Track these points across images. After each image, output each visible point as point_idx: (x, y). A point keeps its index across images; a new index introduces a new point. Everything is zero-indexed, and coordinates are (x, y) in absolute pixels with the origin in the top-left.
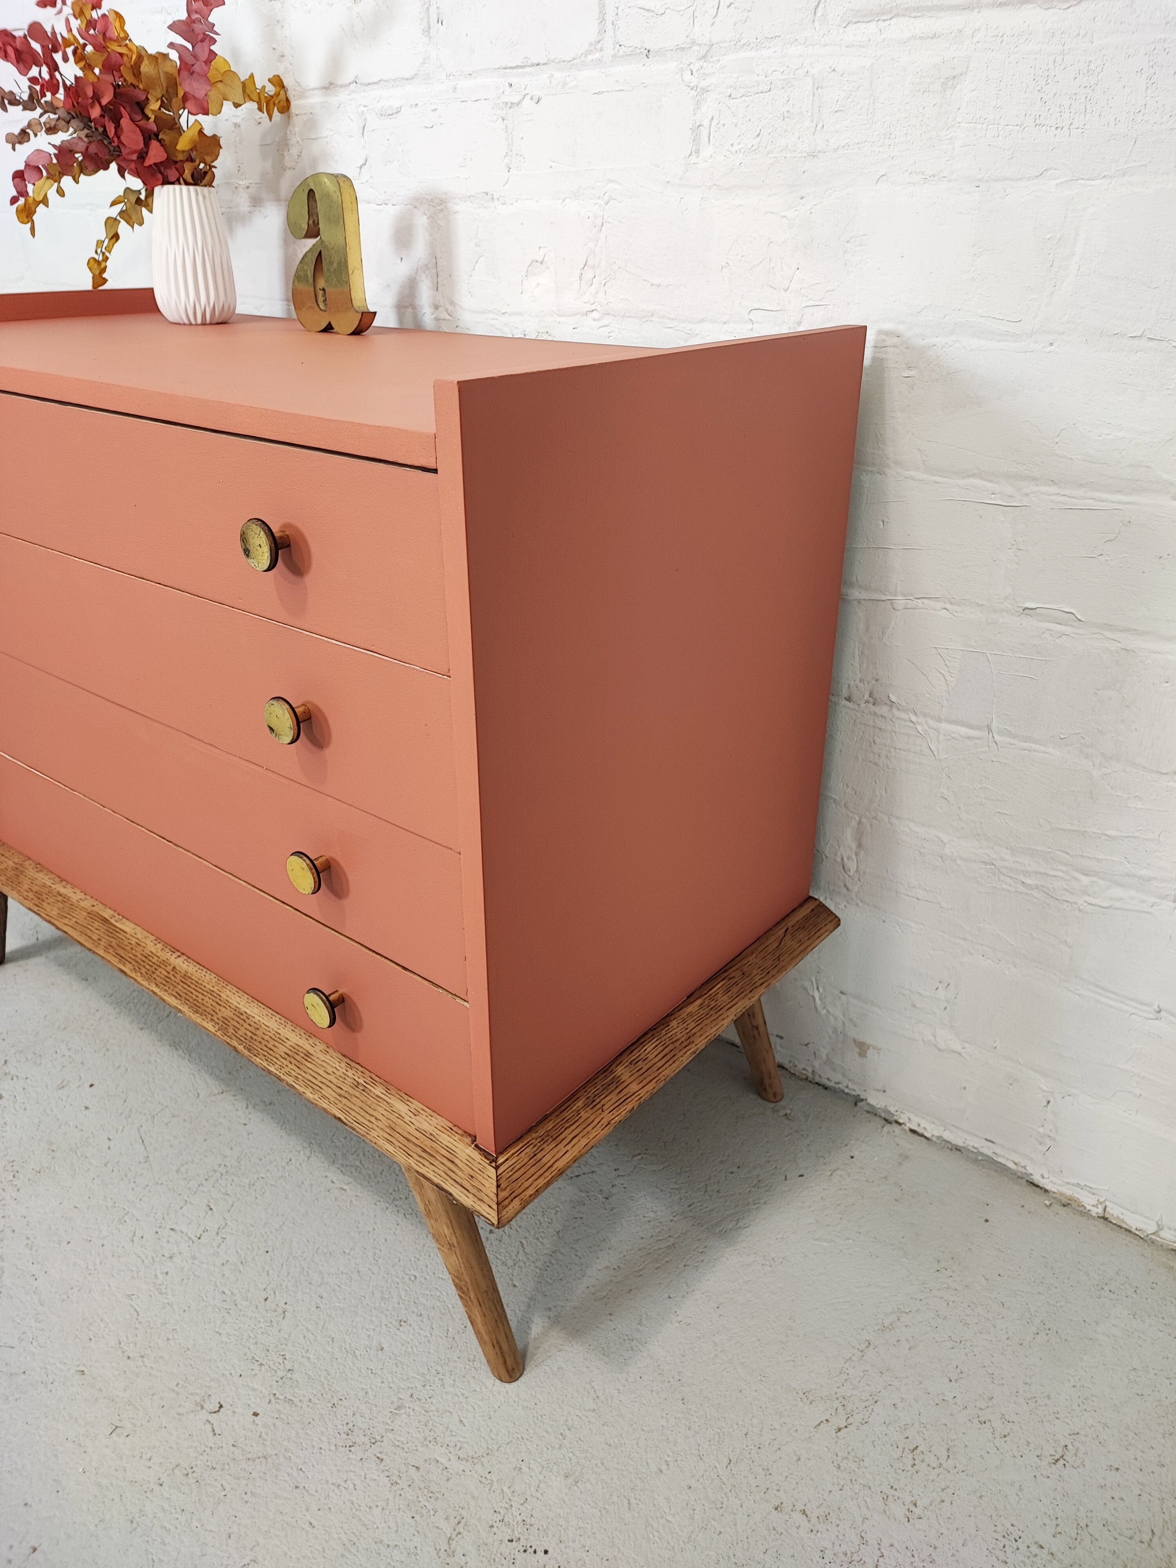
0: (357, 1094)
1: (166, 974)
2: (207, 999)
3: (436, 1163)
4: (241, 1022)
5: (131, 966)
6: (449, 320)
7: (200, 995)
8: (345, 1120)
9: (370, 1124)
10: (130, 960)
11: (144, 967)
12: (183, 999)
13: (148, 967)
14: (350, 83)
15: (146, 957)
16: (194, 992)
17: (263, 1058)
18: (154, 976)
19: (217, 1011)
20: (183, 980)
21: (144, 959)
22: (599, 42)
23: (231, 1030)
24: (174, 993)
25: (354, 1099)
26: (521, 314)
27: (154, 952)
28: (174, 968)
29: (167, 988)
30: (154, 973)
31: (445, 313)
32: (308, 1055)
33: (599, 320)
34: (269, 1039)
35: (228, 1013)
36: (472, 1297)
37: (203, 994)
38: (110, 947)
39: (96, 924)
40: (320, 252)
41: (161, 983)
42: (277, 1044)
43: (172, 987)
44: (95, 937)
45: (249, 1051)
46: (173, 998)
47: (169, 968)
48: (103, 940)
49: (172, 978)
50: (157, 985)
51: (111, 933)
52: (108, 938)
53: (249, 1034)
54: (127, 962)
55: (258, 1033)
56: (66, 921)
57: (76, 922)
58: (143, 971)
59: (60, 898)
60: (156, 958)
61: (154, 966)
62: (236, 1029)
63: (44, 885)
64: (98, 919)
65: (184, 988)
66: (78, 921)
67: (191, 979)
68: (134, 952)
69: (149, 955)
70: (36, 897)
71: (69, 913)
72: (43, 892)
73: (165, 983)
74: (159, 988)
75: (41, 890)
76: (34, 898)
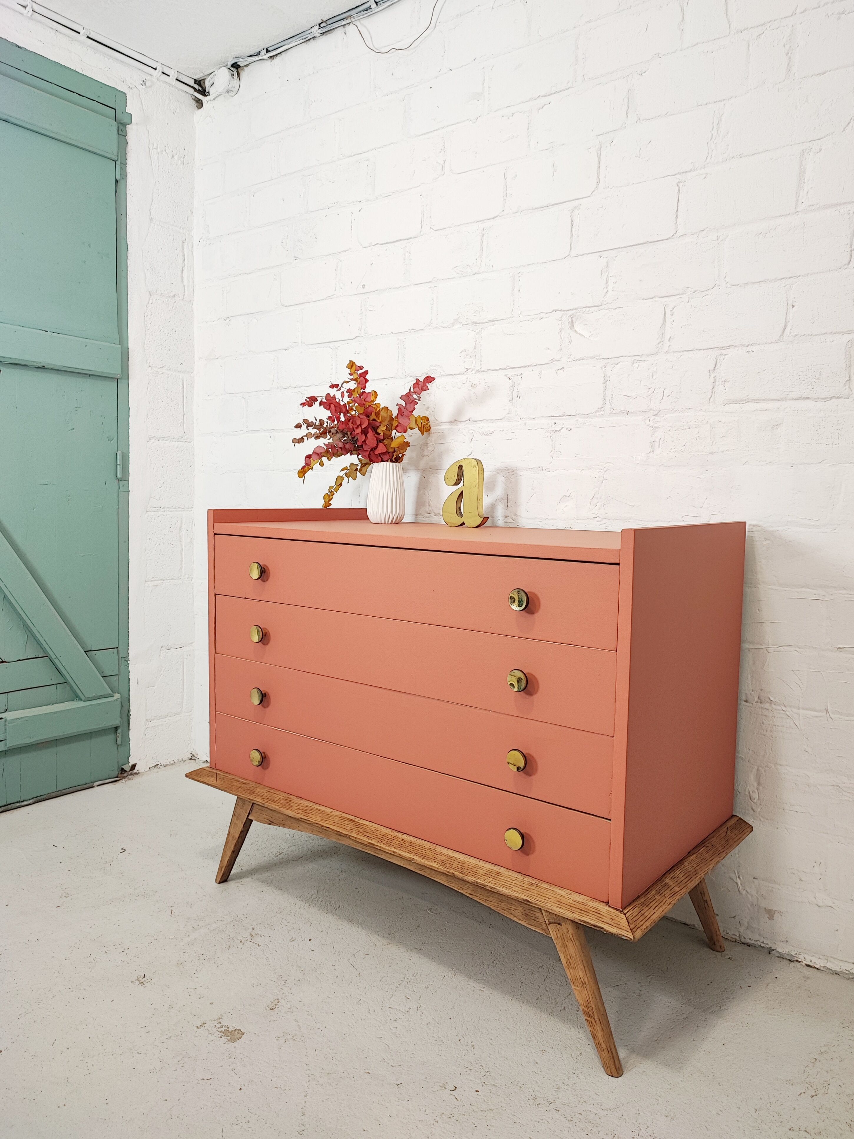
0: (533, 888)
1: (399, 843)
3: (590, 915)
5: (375, 840)
6: (513, 523)
7: (423, 851)
8: (530, 901)
9: (545, 901)
10: (374, 838)
12: (413, 853)
13: (387, 840)
14: (466, 420)
15: (383, 836)
16: (419, 850)
17: (473, 877)
18: (392, 844)
19: (437, 857)
20: (410, 845)
22: (603, 408)
23: (448, 865)
24: (407, 851)
25: (532, 891)
26: (555, 519)
27: (388, 833)
28: (403, 839)
29: (402, 849)
31: (511, 519)
32: (498, 873)
33: (600, 521)
34: (473, 868)
35: (443, 858)
36: (596, 1018)
37: (425, 850)
38: (359, 833)
39: (347, 823)
40: (462, 491)
42: (478, 870)
43: (405, 849)
44: (348, 829)
45: (463, 874)
46: (408, 853)
47: (400, 840)
48: (354, 830)
49: (404, 844)
50: (395, 848)
52: (356, 828)
53: (460, 866)
55: (464, 865)
56: (327, 822)
58: (385, 842)
59: (319, 812)
60: (391, 836)
61: (390, 839)
62: (451, 865)
63: (307, 806)
64: (347, 820)
65: (413, 849)
66: (335, 822)
67: (415, 844)
68: (375, 834)
69: (385, 834)
70: (304, 812)
71: (327, 819)
72: (307, 810)
73: (400, 847)
74: (397, 849)
75: (305, 808)
76: (302, 812)
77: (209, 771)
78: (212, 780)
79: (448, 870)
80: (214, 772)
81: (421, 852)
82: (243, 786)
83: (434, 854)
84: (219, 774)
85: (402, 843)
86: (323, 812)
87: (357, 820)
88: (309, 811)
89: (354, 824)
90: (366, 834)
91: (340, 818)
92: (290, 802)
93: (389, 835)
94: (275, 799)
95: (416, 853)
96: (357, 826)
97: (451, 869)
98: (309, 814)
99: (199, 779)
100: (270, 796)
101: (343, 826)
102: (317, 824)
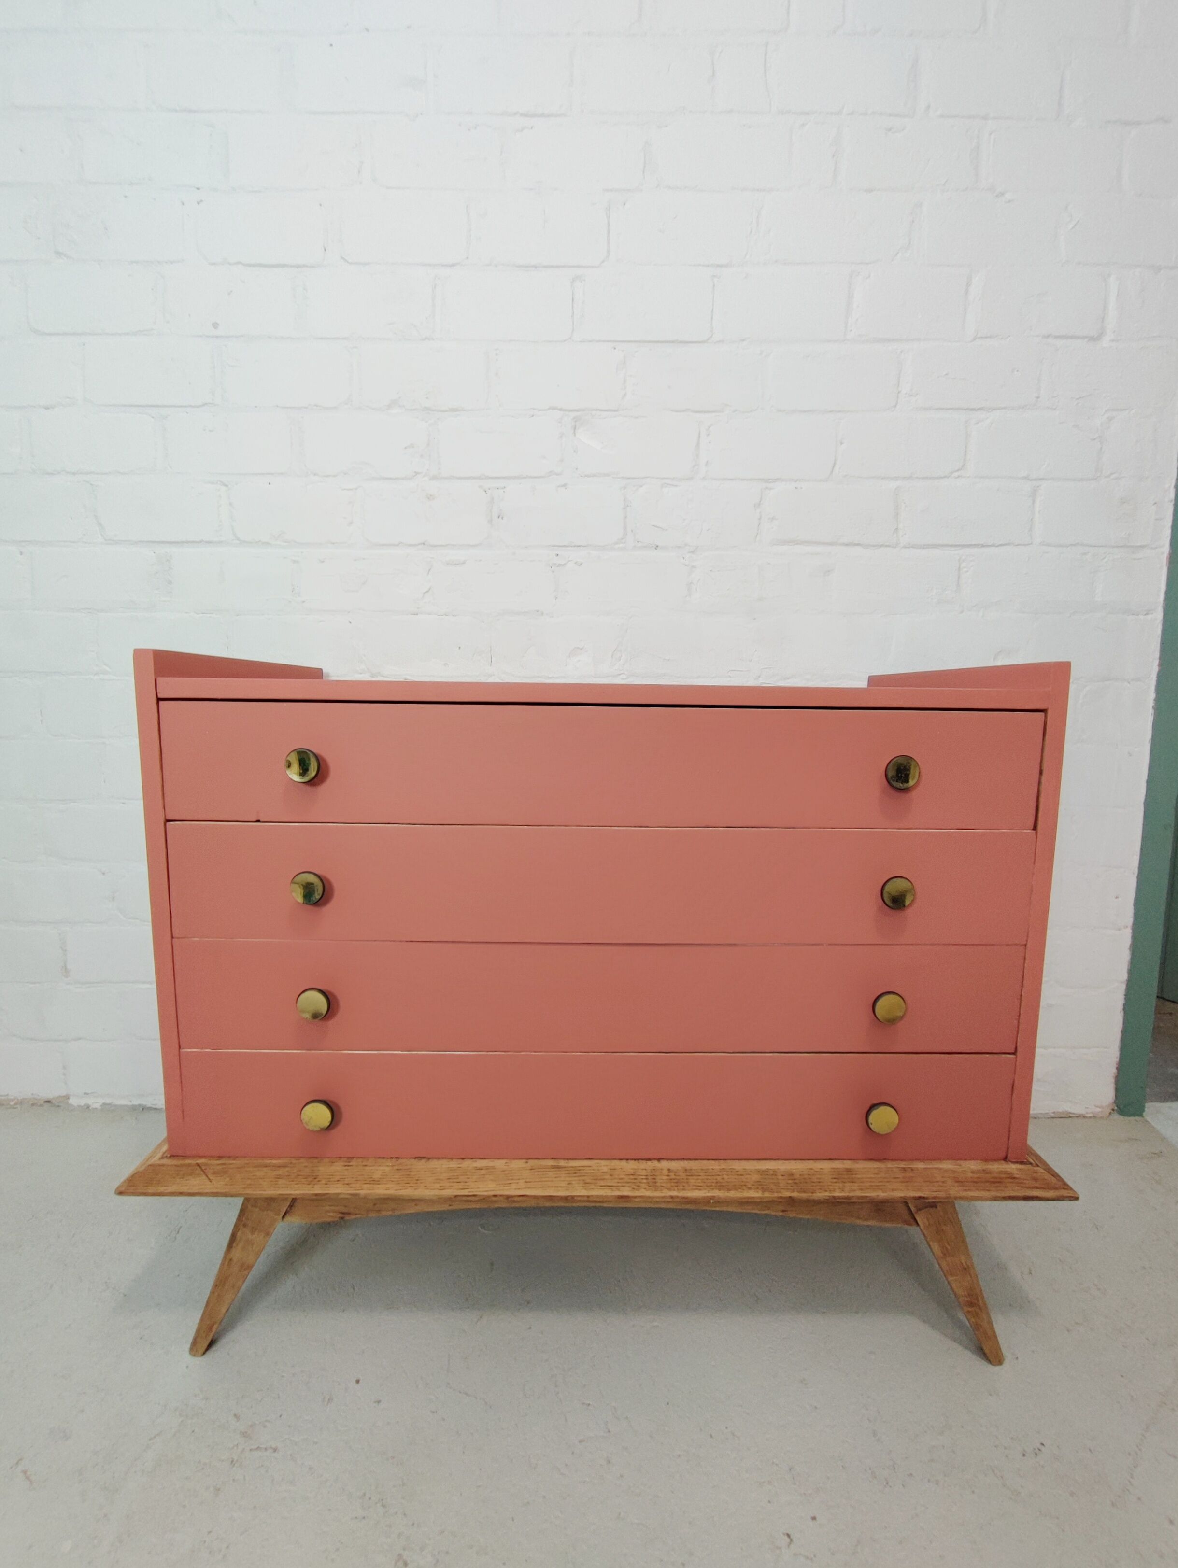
2: (725, 1177)
4: (774, 1177)
5: (627, 1188)
7: (717, 1177)
10: (619, 1184)
11: (640, 1182)
12: (706, 1187)
13: (644, 1181)
15: (632, 1175)
16: (709, 1177)
17: (820, 1191)
18: (658, 1184)
19: (745, 1180)
20: (689, 1175)
21: (632, 1177)
23: (770, 1186)
24: (694, 1187)
27: (637, 1168)
28: (669, 1170)
29: (681, 1187)
30: (656, 1182)
32: (849, 1170)
34: (811, 1177)
35: (755, 1177)
37: (719, 1175)
38: (588, 1185)
39: (550, 1174)
41: (672, 1186)
42: (817, 1177)
43: (684, 1184)
44: (563, 1184)
45: (804, 1192)
46: (697, 1191)
47: (666, 1172)
48: (573, 1182)
49: (678, 1178)
50: (668, 1189)
51: (575, 1173)
52: (576, 1178)
53: (790, 1181)
54: (620, 1188)
55: (795, 1177)
56: (514, 1186)
57: (526, 1182)
58: (643, 1186)
59: (483, 1172)
60: (644, 1171)
61: (650, 1178)
62: (777, 1184)
63: (451, 1169)
64: (547, 1170)
65: (698, 1179)
66: (528, 1180)
67: (694, 1170)
68: (616, 1177)
69: (634, 1172)
70: (453, 1182)
71: (508, 1179)
72: (457, 1176)
73: (676, 1184)
74: (674, 1190)
75: (452, 1174)
76: (451, 1184)
77: (176, 1166)
78: (199, 1181)
79: (780, 1195)
80: (189, 1165)
81: (715, 1181)
82: (280, 1172)
83: (736, 1177)
84: (206, 1165)
85: (673, 1177)
86: (490, 1170)
87: (562, 1163)
88: (462, 1178)
89: (567, 1172)
90: (602, 1183)
91: (531, 1169)
92: (410, 1172)
93: (640, 1171)
94: (374, 1177)
95: (709, 1184)
96: (575, 1175)
97: (782, 1191)
98: (466, 1182)
99: (161, 1189)
100: (359, 1175)
101: (550, 1184)
102: (495, 1196)
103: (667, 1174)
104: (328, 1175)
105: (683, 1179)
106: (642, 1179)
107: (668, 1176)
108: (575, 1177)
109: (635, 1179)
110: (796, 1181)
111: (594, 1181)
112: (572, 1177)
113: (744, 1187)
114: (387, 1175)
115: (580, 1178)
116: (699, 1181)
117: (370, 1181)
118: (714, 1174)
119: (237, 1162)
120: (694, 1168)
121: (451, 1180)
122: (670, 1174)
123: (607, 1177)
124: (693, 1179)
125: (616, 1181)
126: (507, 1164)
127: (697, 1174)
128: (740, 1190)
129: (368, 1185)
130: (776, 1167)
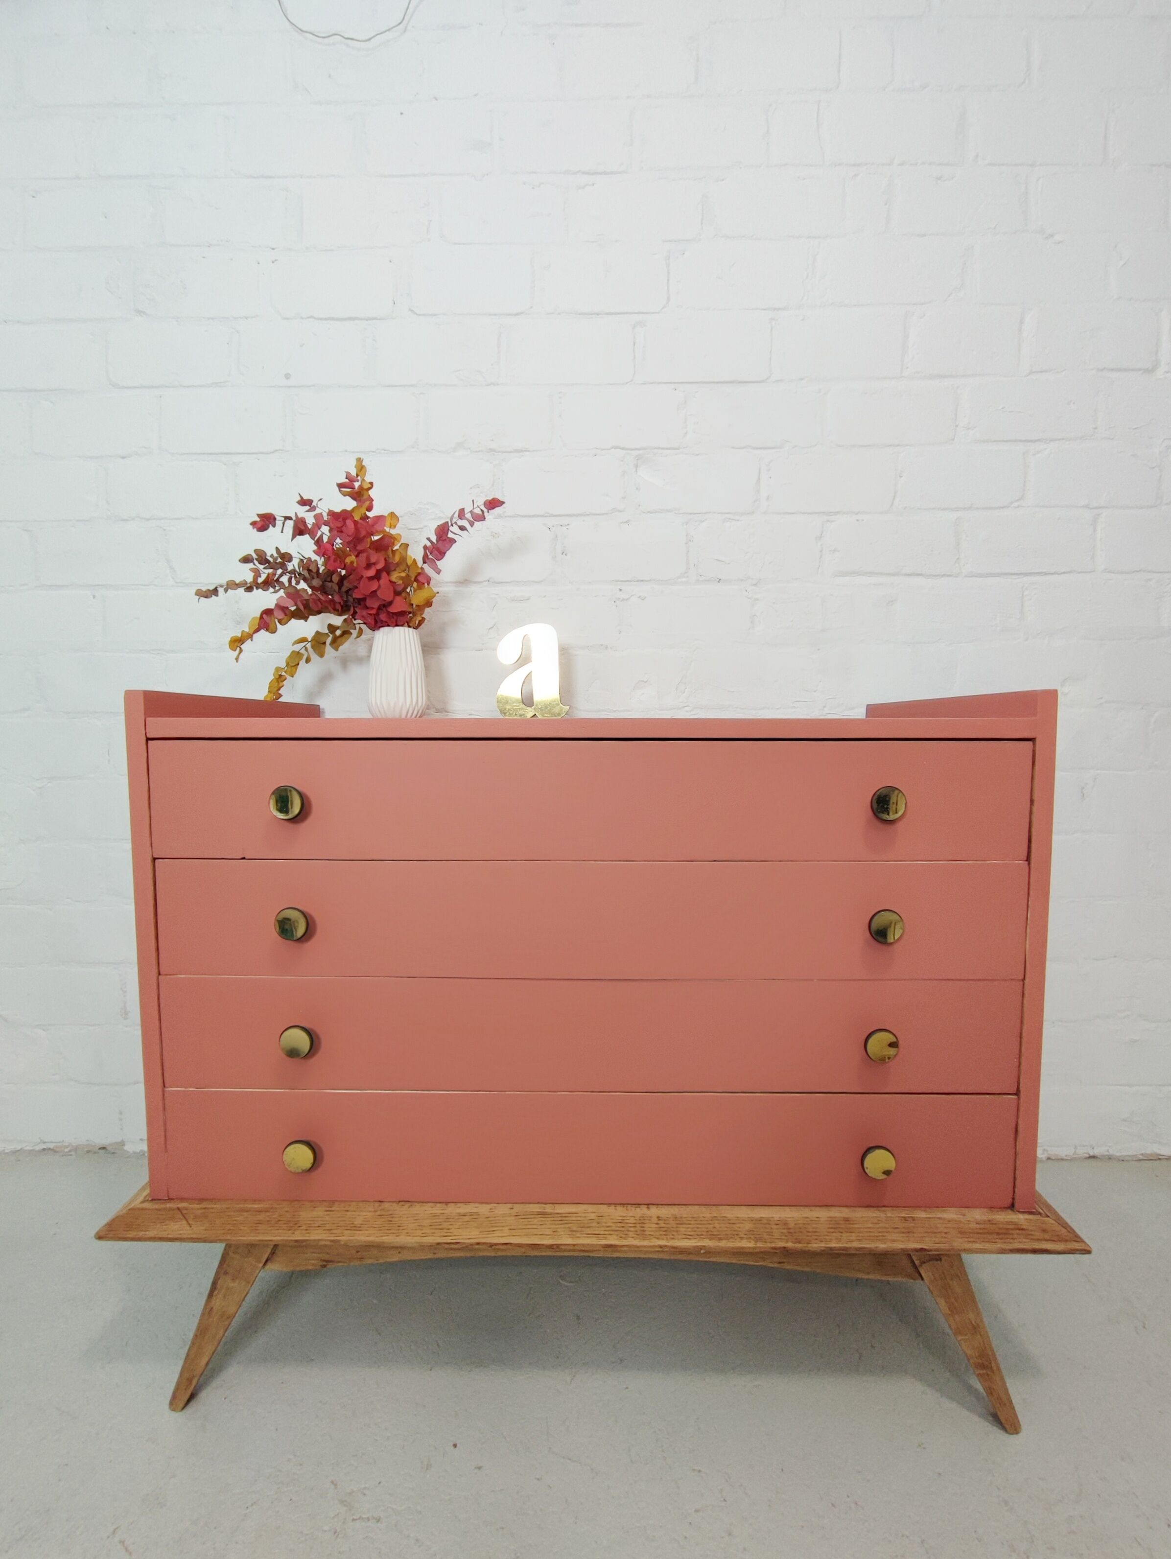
2: (717, 1225)
4: (767, 1226)
5: (614, 1237)
7: (708, 1225)
10: (607, 1233)
11: (628, 1231)
12: (696, 1237)
13: (632, 1229)
15: (620, 1223)
16: (700, 1225)
17: (816, 1241)
18: (647, 1233)
19: (737, 1229)
20: (678, 1222)
23: (763, 1236)
24: (684, 1236)
27: (625, 1215)
28: (658, 1217)
29: (670, 1236)
30: (644, 1231)
34: (803, 1225)
35: (748, 1226)
37: (710, 1223)
38: (574, 1233)
39: (536, 1220)
41: (661, 1235)
42: (815, 1226)
43: (674, 1233)
44: (548, 1232)
45: (800, 1242)
47: (655, 1220)
48: (559, 1230)
51: (561, 1220)
52: (562, 1226)
53: (785, 1231)
54: (608, 1236)
55: (790, 1227)
56: (497, 1234)
58: (631, 1234)
59: (466, 1218)
60: (633, 1218)
61: (638, 1225)
62: (770, 1233)
63: (435, 1216)
64: (532, 1216)
65: (688, 1228)
66: (512, 1227)
67: (685, 1218)
68: (604, 1224)
69: (622, 1220)
70: (436, 1229)
71: (492, 1227)
72: (440, 1222)
73: (664, 1233)
74: (663, 1239)
75: (435, 1221)
76: (433, 1231)
77: (156, 1209)
78: (177, 1227)
79: (773, 1245)
80: (171, 1209)
81: (705, 1230)
82: (262, 1217)
83: (728, 1225)
84: (186, 1209)
85: (663, 1225)
86: (475, 1216)
87: (549, 1208)
88: (446, 1225)
89: (552, 1219)
90: (589, 1231)
91: (516, 1216)
92: (392, 1217)
93: (628, 1218)
94: (356, 1223)
95: (699, 1233)
96: (561, 1222)
97: (776, 1241)
98: (449, 1229)
99: (141, 1234)
100: (341, 1221)
101: (535, 1231)
102: (478, 1244)
103: (656, 1222)
104: (309, 1221)
105: (673, 1227)
106: (630, 1227)
107: (657, 1224)
108: (561, 1224)
109: (623, 1227)
110: (791, 1231)
111: (580, 1229)
112: (558, 1224)
113: (736, 1237)
114: (369, 1221)
115: (567, 1226)
116: (689, 1230)
117: (351, 1227)
118: (705, 1222)
119: (218, 1206)
120: (685, 1216)
121: (433, 1227)
122: (660, 1222)
123: (594, 1224)
124: (683, 1227)
125: (603, 1229)
126: (492, 1210)
127: (687, 1222)
128: (732, 1240)
129: (349, 1231)
130: (770, 1216)
